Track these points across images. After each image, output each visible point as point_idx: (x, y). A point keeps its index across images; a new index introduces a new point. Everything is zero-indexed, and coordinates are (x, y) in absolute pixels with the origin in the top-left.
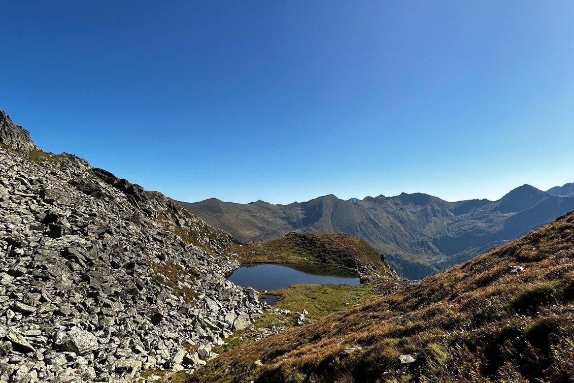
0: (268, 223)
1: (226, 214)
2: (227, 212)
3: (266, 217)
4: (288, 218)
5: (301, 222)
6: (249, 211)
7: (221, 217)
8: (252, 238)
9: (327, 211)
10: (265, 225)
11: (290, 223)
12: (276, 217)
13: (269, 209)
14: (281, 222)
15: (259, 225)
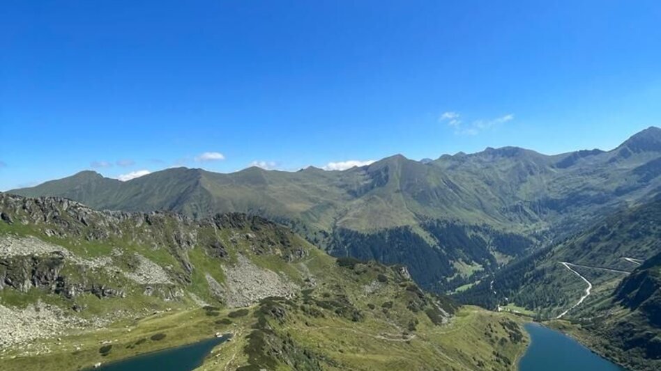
0: (323, 193)
1: (270, 185)
2: (271, 183)
3: (319, 186)
4: (347, 185)
5: (362, 189)
6: (298, 180)
7: (264, 189)
8: (303, 213)
9: (395, 175)
10: (319, 196)
11: (349, 192)
12: (331, 186)
13: (324, 177)
14: (337, 191)
15: (312, 196)
